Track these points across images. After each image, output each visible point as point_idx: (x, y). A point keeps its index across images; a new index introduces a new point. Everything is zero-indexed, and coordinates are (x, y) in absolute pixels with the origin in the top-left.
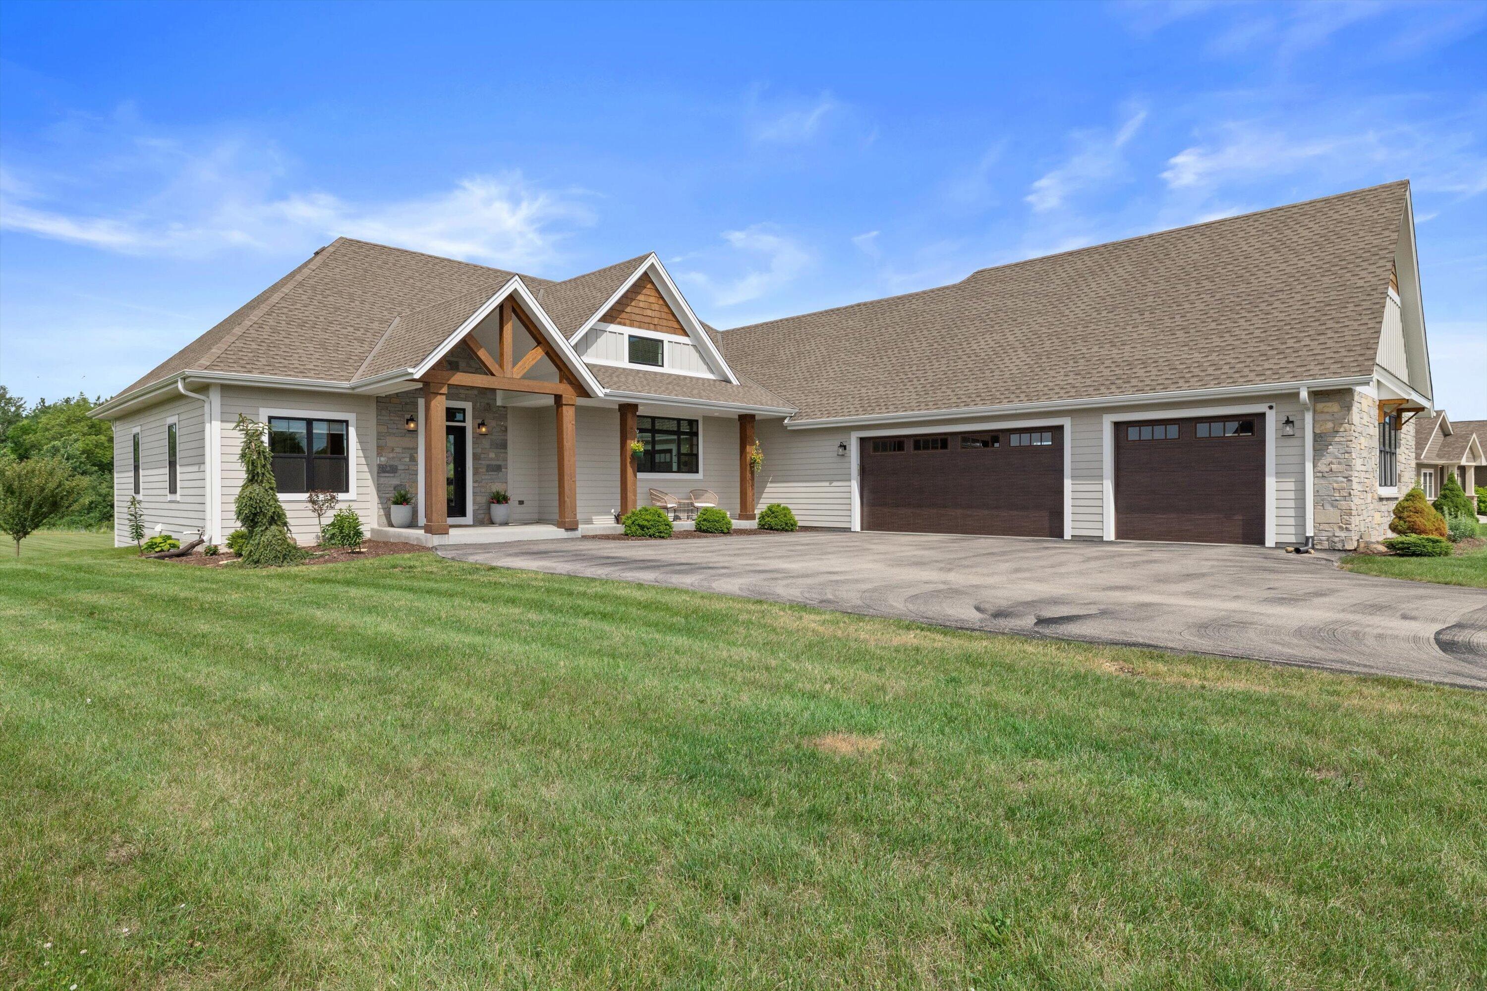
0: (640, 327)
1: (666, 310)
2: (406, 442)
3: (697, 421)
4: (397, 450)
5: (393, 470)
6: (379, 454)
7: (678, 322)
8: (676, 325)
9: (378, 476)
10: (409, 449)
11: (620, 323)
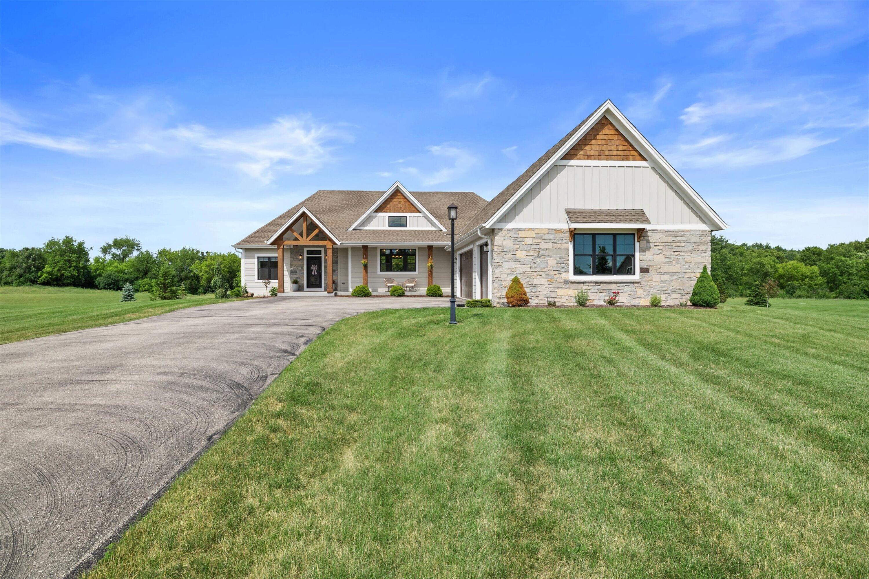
0: (394, 212)
1: (409, 204)
2: (300, 263)
3: (415, 249)
4: (297, 266)
5: (296, 272)
6: (291, 267)
8: (414, 209)
9: (290, 274)
11: (384, 212)
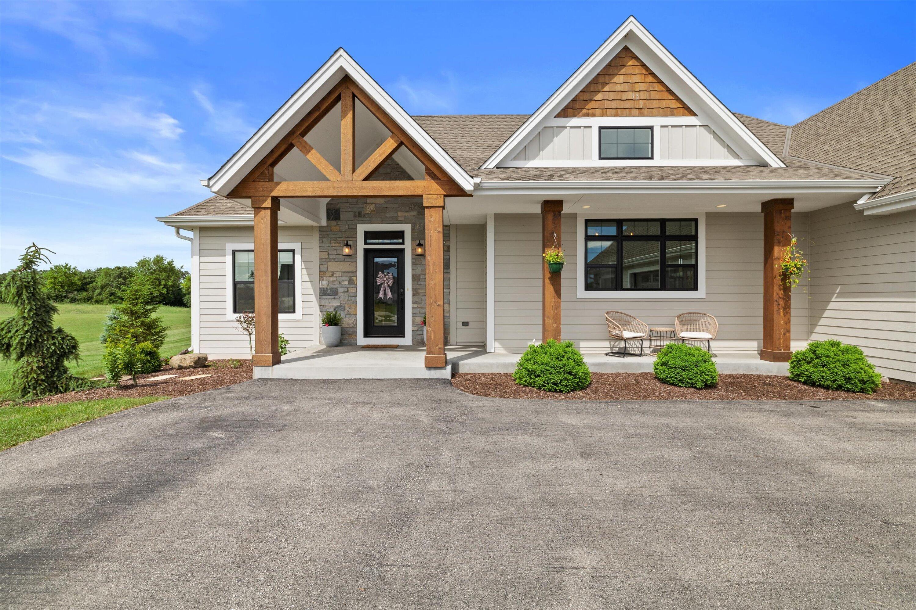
0: (616, 115)
1: (659, 87)
2: (346, 266)
3: (696, 221)
4: (337, 274)
5: (334, 293)
6: (321, 279)
7: (678, 99)
8: (674, 104)
9: (320, 298)
10: (348, 272)
11: (587, 115)
